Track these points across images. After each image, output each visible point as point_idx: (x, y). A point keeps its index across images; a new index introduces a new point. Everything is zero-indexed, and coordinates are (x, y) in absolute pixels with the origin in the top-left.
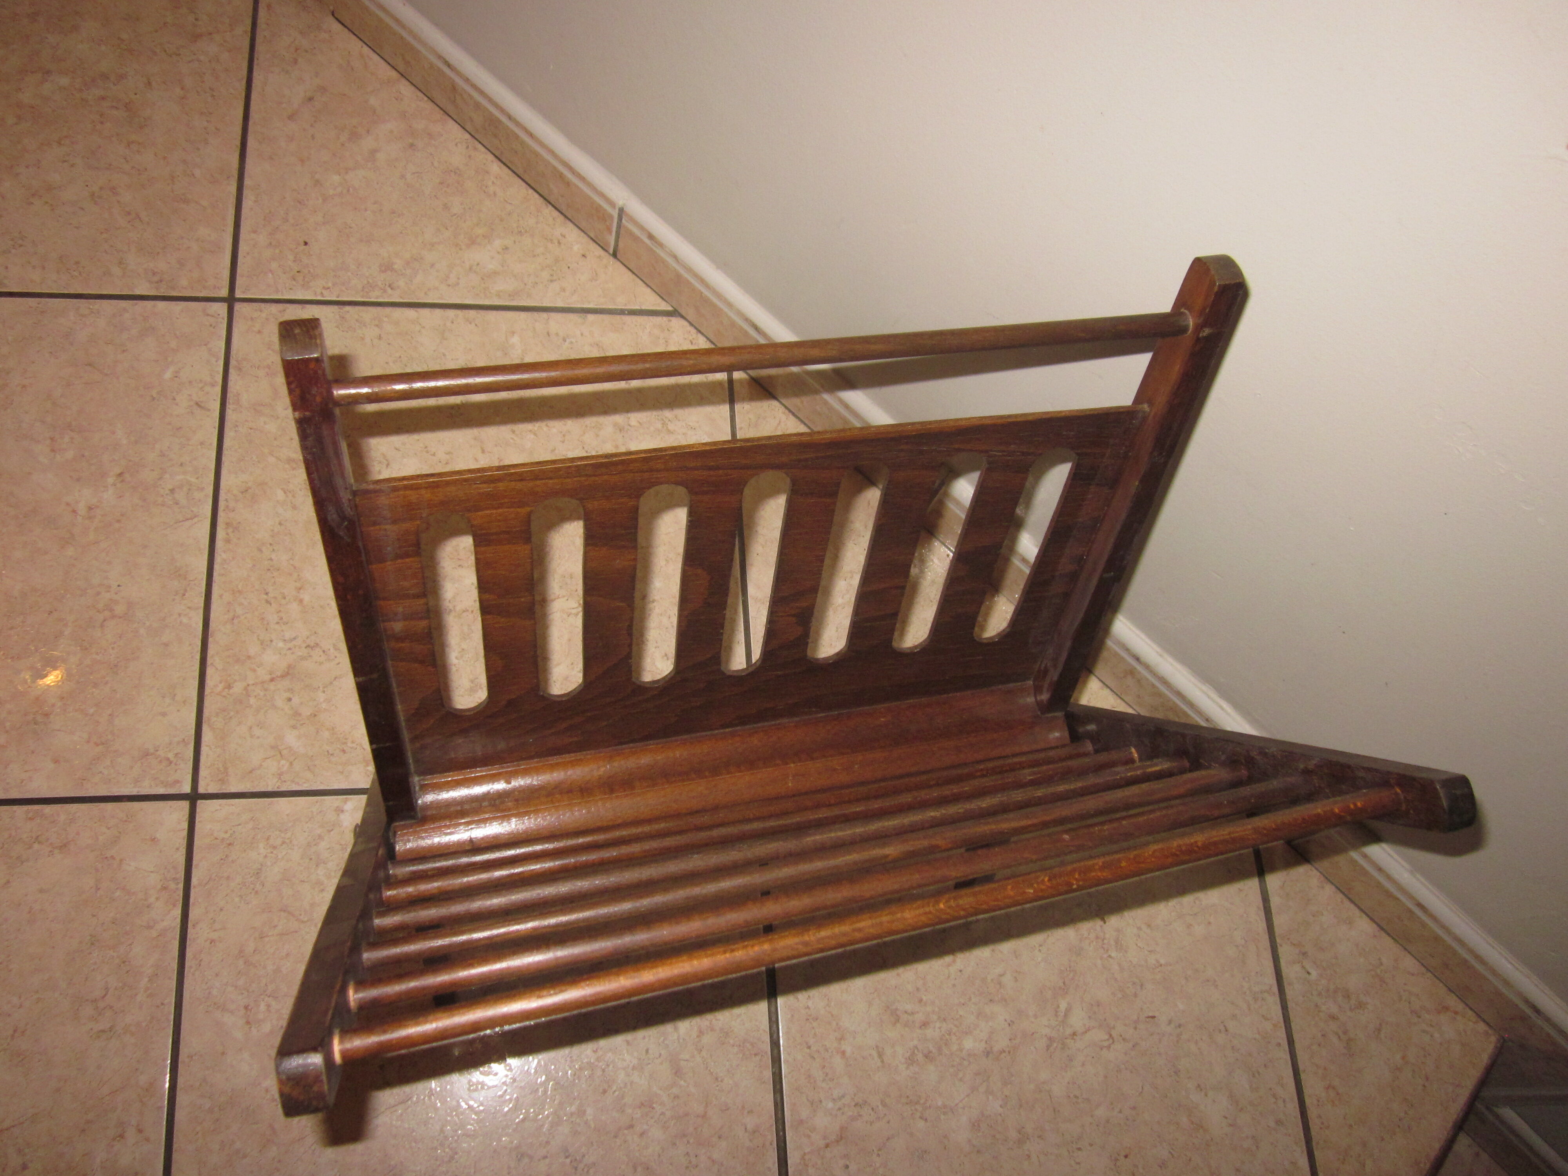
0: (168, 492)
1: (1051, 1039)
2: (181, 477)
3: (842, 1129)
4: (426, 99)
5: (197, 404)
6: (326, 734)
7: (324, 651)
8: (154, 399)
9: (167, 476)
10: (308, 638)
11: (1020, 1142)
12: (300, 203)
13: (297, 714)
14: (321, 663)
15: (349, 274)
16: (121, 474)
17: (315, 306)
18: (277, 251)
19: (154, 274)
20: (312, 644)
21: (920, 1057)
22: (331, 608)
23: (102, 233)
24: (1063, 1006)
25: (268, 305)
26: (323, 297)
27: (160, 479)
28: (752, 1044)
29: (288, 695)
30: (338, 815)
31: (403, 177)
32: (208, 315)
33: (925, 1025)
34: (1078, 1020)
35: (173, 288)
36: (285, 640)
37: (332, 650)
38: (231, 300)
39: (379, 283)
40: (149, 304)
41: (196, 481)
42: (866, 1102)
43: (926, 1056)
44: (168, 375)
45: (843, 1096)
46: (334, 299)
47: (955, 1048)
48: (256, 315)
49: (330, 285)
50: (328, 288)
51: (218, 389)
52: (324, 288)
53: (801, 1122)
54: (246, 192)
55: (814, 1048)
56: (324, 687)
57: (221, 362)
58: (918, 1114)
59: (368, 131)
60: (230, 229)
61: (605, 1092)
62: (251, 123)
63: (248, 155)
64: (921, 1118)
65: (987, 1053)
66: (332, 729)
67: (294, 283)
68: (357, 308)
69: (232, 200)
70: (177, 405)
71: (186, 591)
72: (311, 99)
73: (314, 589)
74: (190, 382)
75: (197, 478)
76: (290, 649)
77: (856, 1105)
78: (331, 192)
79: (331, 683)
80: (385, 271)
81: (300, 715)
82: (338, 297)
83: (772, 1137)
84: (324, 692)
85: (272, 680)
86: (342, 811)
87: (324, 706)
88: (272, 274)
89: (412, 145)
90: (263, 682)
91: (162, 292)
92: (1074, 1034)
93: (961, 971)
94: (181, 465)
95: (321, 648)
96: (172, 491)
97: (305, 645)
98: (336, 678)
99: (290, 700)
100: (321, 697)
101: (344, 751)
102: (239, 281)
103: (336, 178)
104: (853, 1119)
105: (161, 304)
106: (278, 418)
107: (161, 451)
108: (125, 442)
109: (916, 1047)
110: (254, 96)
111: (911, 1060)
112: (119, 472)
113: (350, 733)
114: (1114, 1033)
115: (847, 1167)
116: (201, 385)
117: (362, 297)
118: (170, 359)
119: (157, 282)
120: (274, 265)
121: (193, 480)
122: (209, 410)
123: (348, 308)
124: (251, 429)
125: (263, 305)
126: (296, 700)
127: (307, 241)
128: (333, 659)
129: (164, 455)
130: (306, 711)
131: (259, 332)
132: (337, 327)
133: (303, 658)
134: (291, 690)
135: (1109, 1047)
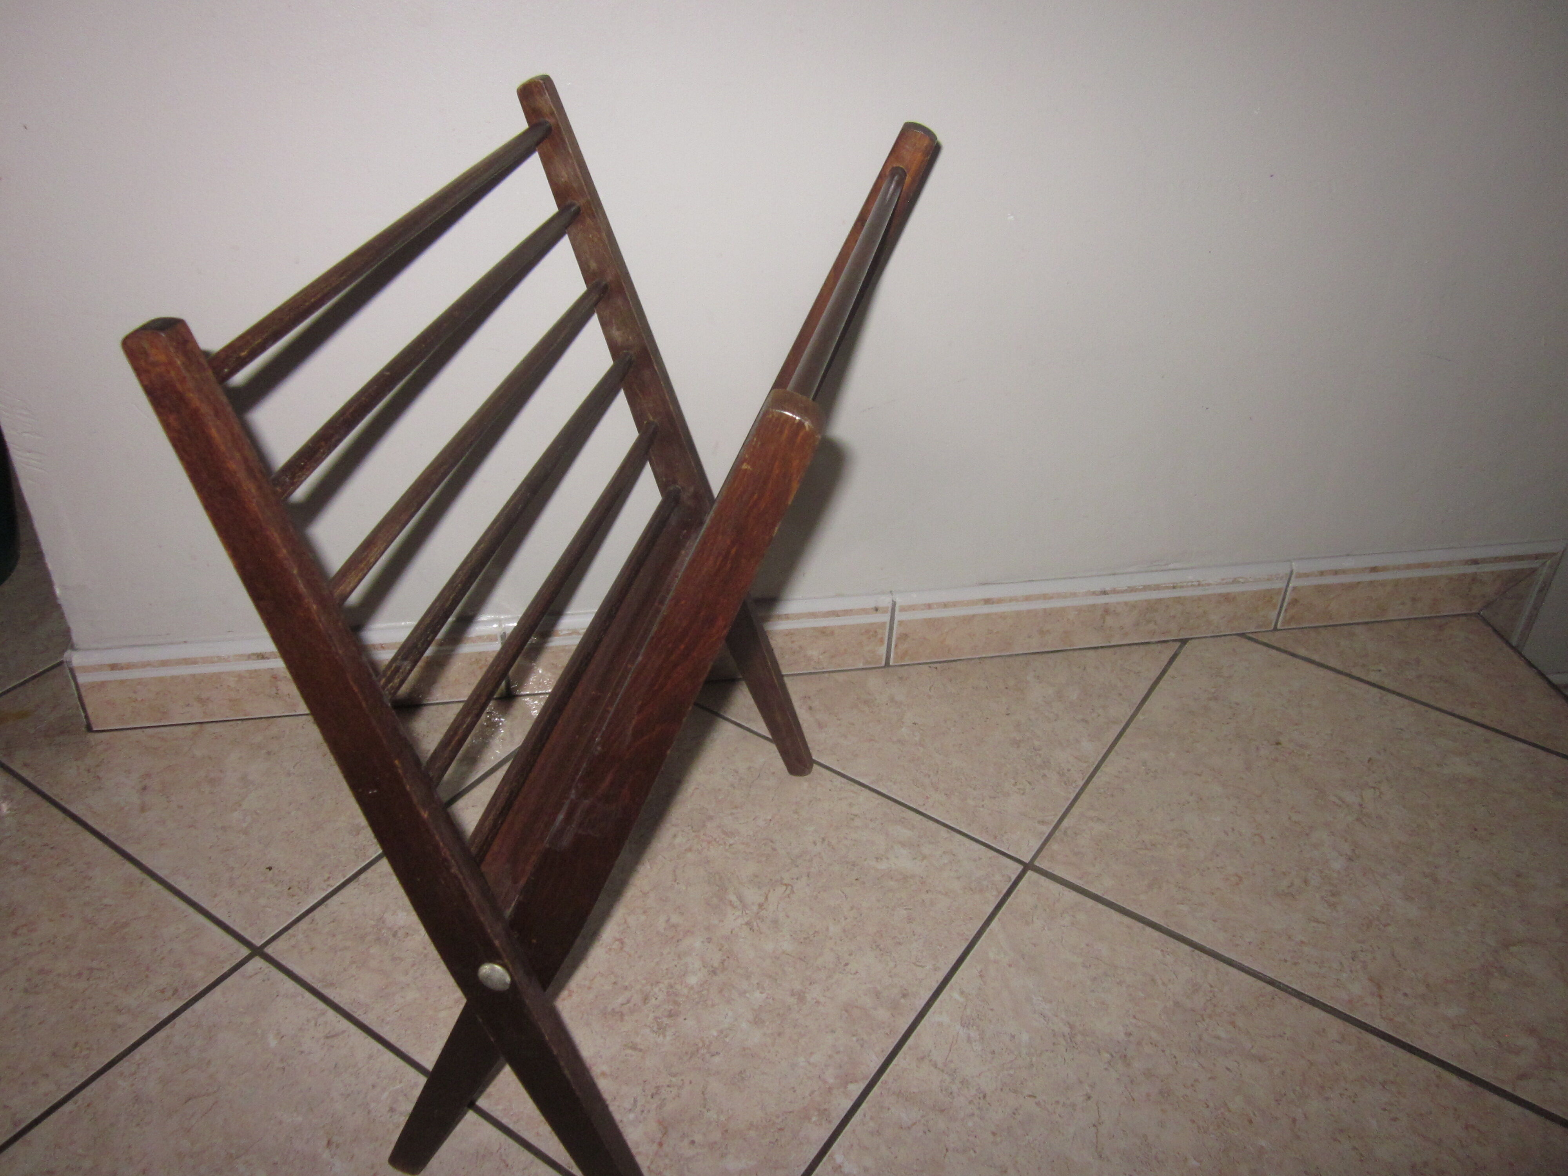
0: (389, 1114)
1: (1358, 820)
2: (386, 1094)
3: (1371, 979)
4: (239, 722)
5: (327, 1037)
6: (752, 1133)
7: (668, 1086)
8: (284, 1069)
9: (373, 1105)
10: (644, 1091)
11: (1436, 881)
12: (228, 850)
13: (712, 1146)
14: (678, 1096)
15: (332, 857)
16: (329, 1143)
17: (335, 897)
18: (253, 891)
19: (163, 991)
20: (654, 1091)
21: (1332, 899)
22: (632, 1056)
23: (71, 1007)
24: (1333, 799)
25: (294, 928)
26: (332, 886)
27: (369, 1112)
28: (1263, 996)
29: (686, 1142)
30: (841, 1172)
31: (289, 774)
32: (251, 977)
33: (1306, 882)
34: (1351, 798)
35: (195, 986)
36: (630, 1110)
37: (674, 1079)
38: (257, 951)
39: (365, 843)
40: (187, 1014)
41: (402, 1085)
42: (1353, 952)
43: (1333, 895)
44: (273, 1042)
45: (1341, 963)
46: (343, 880)
47: (1335, 875)
48: (293, 942)
49: (327, 875)
50: (329, 878)
51: (331, 1013)
52: (325, 881)
53: (1350, 1001)
54: (171, 881)
55: (1288, 959)
56: (705, 1107)
57: (308, 995)
58: (1381, 926)
59: (221, 771)
60: (191, 910)
61: (1251, 1122)
62: (112, 839)
63: (138, 858)
64: (1385, 926)
65: (1350, 859)
66: (751, 1126)
67: (296, 897)
68: (369, 871)
69: (166, 893)
70: (310, 1053)
71: (504, 1161)
72: (145, 788)
73: (601, 1057)
74: (301, 1029)
75: (400, 1082)
76: (643, 1111)
77: (1353, 959)
78: (244, 825)
79: (705, 1099)
80: (358, 834)
81: (715, 1143)
82: (344, 877)
83: (1353, 1030)
84: (708, 1110)
85: (661, 1144)
86: (840, 1167)
87: (723, 1118)
88: (270, 907)
89: (269, 753)
90: (656, 1154)
91: (188, 996)
92: (1361, 805)
93: (1272, 838)
94: (374, 1086)
95: (662, 1086)
96: (392, 1110)
97: (649, 1097)
98: (703, 1093)
99: (693, 1142)
100: (712, 1115)
101: (781, 1129)
102: (247, 936)
103: (236, 815)
104: (1365, 967)
105: (199, 1006)
106: (408, 985)
107: (342, 1095)
108: (300, 1119)
109: (1322, 897)
110: (91, 822)
111: (1333, 906)
112: (325, 1142)
113: (766, 1114)
114: (1370, 784)
115: (1405, 995)
116: (313, 1022)
117: (364, 861)
118: (259, 1032)
119: (173, 995)
120: (263, 901)
121: (398, 1086)
122: (344, 1032)
123: (362, 877)
124: (397, 1011)
125: (290, 931)
126: (698, 1138)
127: (268, 866)
128: (683, 1084)
129: (349, 1095)
130: (716, 1136)
131: (312, 949)
132: (371, 893)
133: (660, 1107)
134: (684, 1136)
135: (1381, 793)
